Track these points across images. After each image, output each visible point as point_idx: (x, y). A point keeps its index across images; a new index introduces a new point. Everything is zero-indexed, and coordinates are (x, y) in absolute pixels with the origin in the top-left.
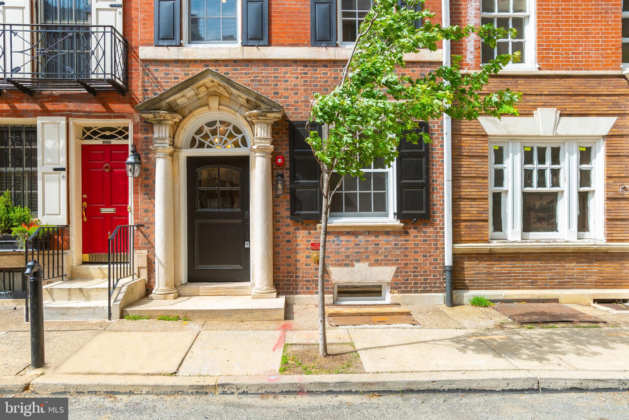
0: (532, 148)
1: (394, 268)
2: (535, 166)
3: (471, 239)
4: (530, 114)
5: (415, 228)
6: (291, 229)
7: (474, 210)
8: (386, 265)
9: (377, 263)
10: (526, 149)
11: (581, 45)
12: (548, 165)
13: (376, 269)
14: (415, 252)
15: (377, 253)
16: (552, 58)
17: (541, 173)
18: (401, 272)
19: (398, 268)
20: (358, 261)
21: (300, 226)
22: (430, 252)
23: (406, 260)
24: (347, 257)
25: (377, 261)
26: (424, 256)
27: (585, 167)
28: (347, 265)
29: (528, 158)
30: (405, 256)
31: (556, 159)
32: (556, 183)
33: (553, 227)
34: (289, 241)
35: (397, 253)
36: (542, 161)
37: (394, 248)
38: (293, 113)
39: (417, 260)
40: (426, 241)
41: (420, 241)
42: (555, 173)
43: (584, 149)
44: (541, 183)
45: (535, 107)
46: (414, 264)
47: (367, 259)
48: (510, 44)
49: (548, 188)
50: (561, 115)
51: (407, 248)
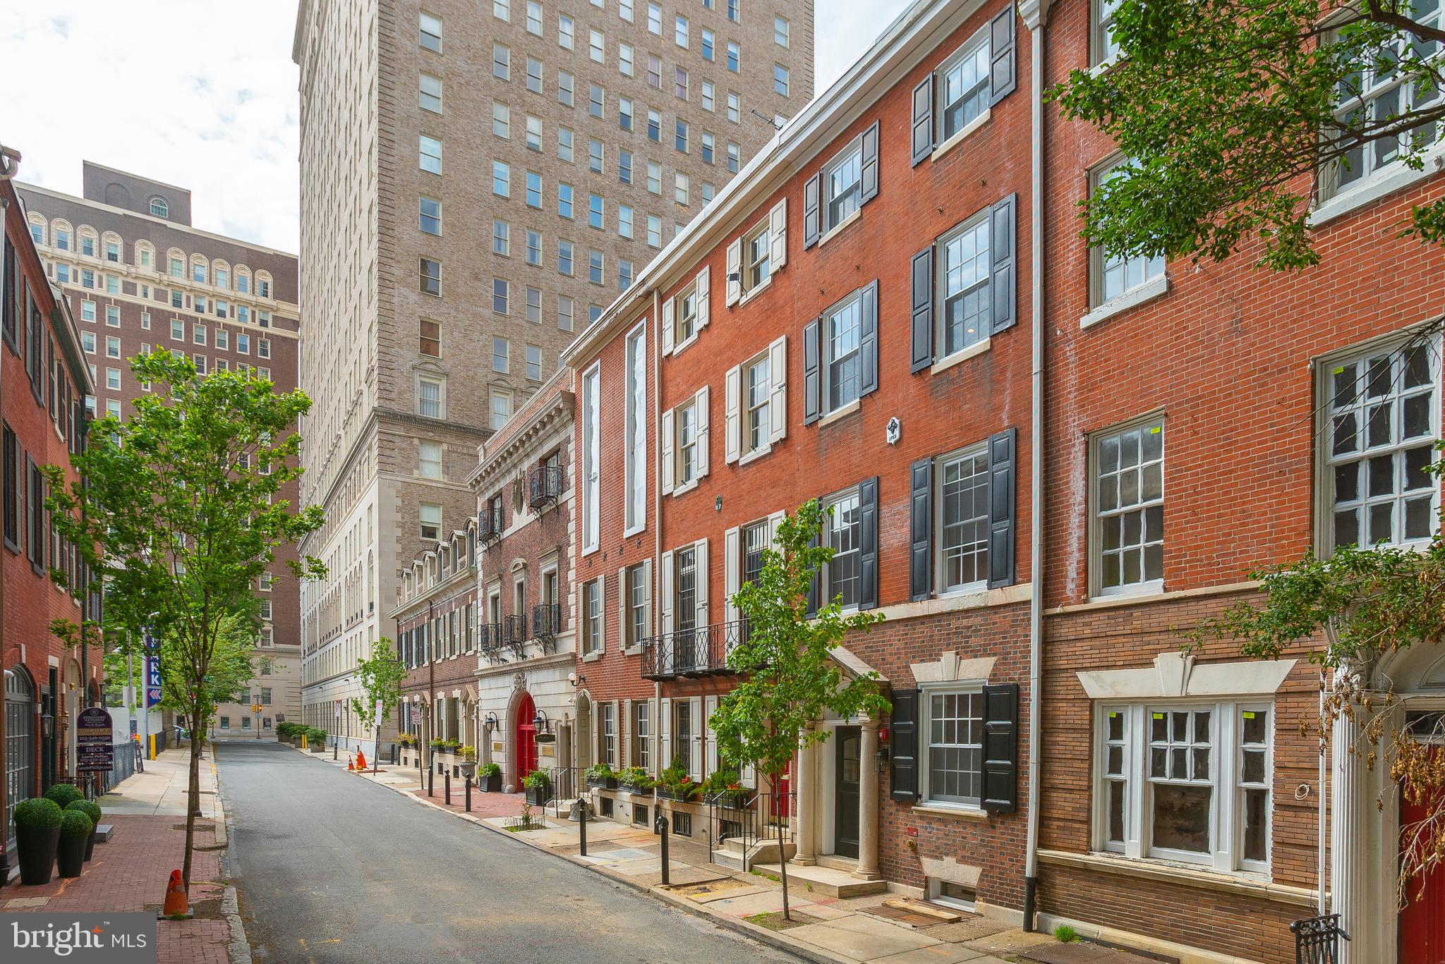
0: (1165, 715)
1: (979, 870)
2: (1169, 744)
3: (1064, 845)
4: (1151, 664)
5: (1002, 823)
6: (893, 810)
7: (1069, 806)
8: (972, 864)
9: (963, 860)
10: (1156, 717)
11: (1233, 540)
12: (1189, 742)
13: (963, 867)
14: (1001, 853)
15: (964, 847)
16: (1184, 569)
17: (1180, 755)
18: (987, 876)
19: (983, 871)
20: (947, 855)
21: (900, 808)
22: (1017, 856)
23: (991, 861)
24: (938, 848)
25: (963, 857)
26: (1010, 860)
27: (1252, 746)
28: (936, 858)
29: (1159, 730)
30: (991, 856)
31: (1202, 734)
32: (1202, 772)
33: (1202, 845)
34: (891, 823)
35: (983, 851)
36: (1180, 734)
37: (981, 845)
38: (896, 681)
39: (1003, 864)
40: (1013, 840)
41: (1006, 839)
42: (1201, 756)
43: (1252, 716)
44: (1179, 771)
45: (1155, 652)
46: (1000, 868)
47: (954, 854)
48: (1142, 550)
49: (1189, 781)
50: (1196, 662)
51: (993, 847)
